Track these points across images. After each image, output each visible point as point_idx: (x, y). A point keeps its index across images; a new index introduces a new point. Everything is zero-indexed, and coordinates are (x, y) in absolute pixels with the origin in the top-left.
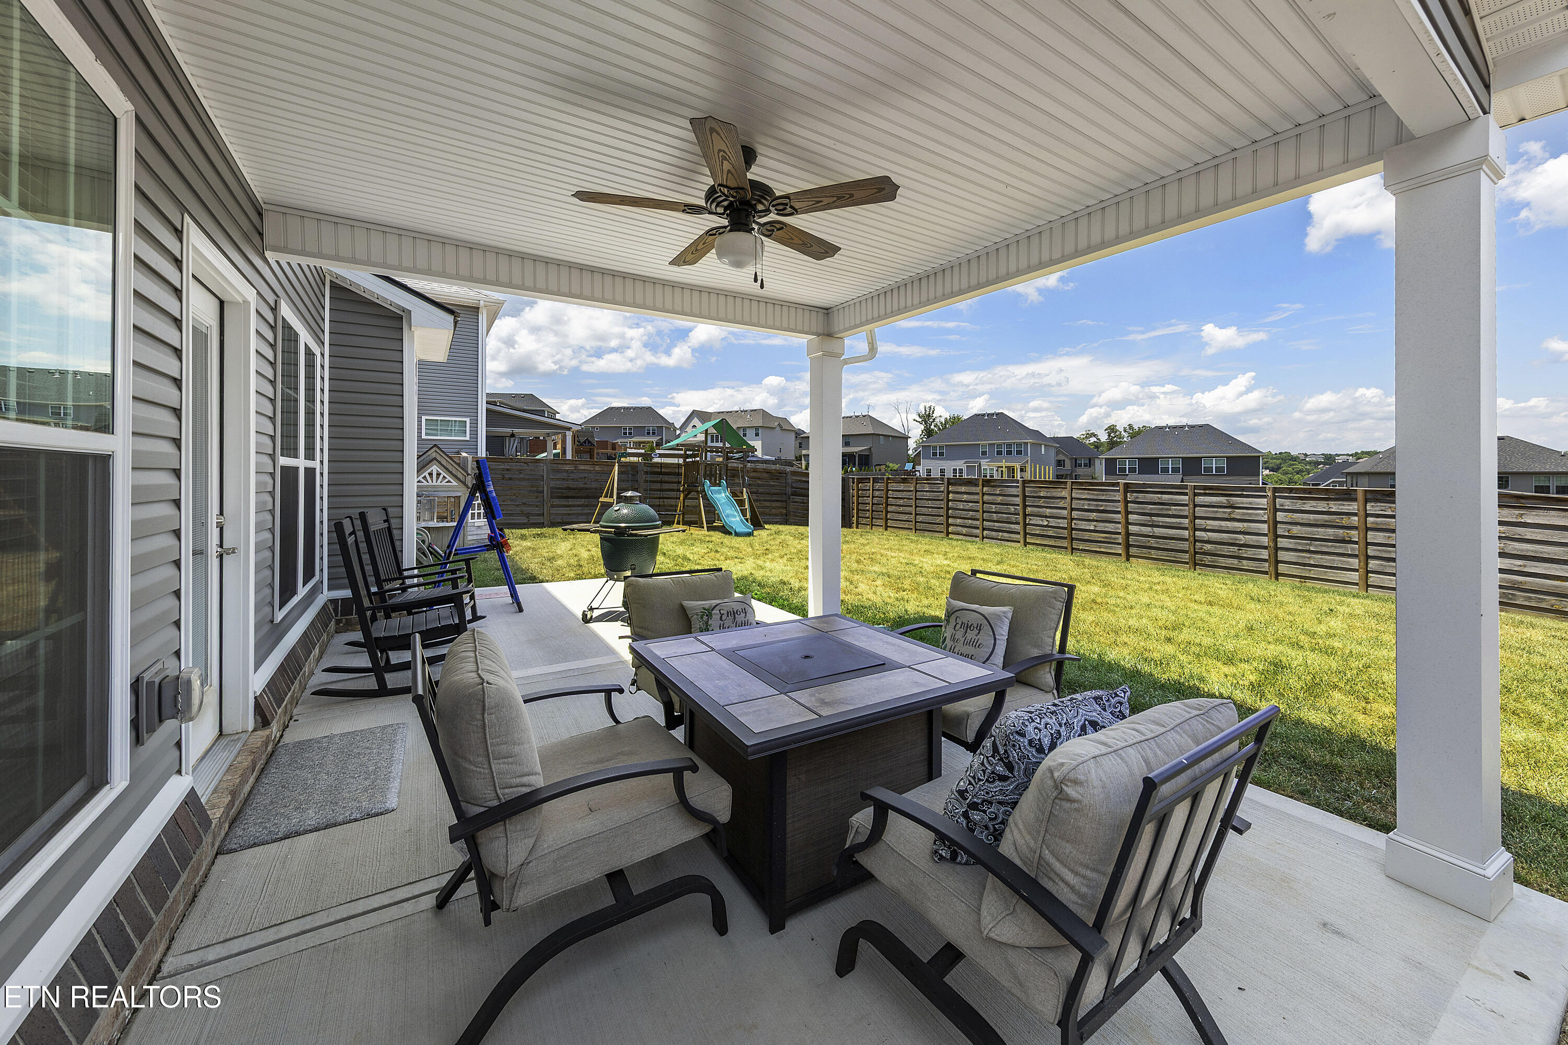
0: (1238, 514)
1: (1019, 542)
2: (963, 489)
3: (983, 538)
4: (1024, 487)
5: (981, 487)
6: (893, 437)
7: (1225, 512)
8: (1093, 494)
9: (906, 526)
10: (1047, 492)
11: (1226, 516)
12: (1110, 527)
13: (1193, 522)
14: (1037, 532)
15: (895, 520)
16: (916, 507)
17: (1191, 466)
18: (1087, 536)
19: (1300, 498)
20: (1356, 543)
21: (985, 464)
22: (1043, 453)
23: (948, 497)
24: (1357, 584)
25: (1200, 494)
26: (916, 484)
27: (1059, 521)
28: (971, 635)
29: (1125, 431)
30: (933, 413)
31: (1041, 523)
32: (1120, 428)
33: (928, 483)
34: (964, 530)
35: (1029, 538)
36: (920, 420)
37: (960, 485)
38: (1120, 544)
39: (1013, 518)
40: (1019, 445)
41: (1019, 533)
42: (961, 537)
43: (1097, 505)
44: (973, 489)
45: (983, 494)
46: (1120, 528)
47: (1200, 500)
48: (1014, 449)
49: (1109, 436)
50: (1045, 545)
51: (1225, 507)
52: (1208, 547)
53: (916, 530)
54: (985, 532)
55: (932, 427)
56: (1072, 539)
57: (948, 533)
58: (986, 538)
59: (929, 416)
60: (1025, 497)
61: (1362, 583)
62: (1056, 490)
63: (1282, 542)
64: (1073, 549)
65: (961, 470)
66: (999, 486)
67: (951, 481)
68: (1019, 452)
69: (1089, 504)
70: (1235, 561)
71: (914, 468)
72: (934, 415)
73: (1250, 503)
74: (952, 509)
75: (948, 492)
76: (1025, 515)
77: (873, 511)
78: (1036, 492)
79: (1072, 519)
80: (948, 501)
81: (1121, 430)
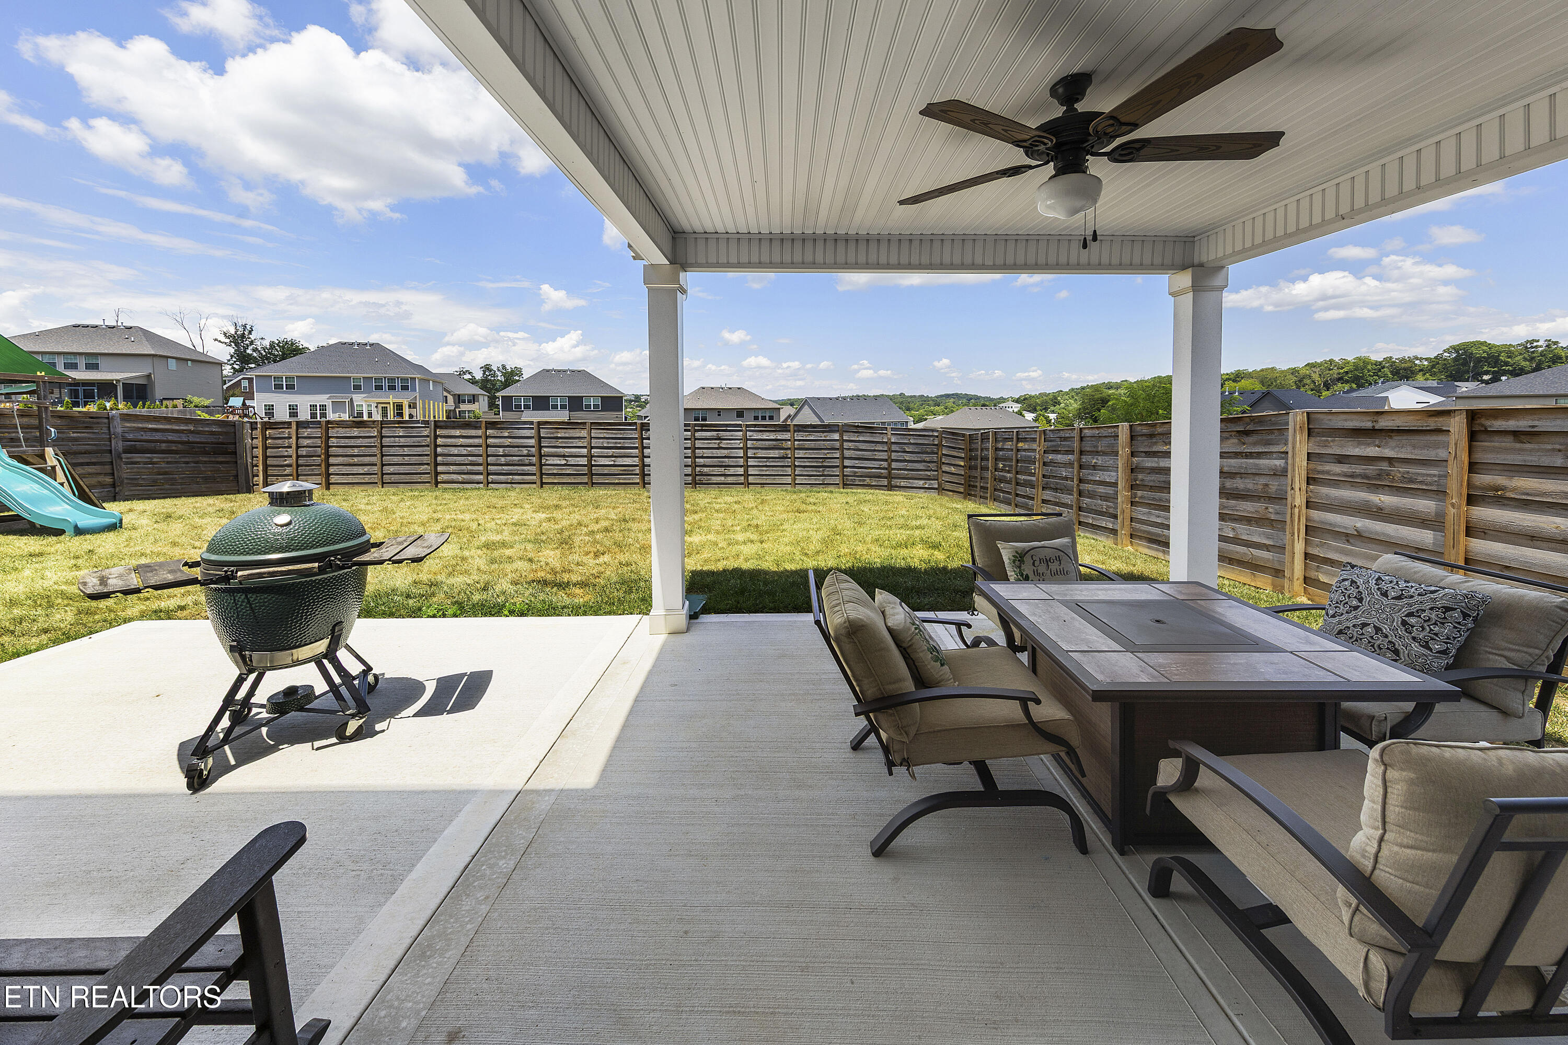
0: (724, 444)
1: (535, 483)
2: (458, 432)
3: (488, 483)
4: (539, 429)
5: (484, 430)
6: (193, 361)
7: (715, 443)
8: (612, 433)
9: (367, 480)
10: (565, 433)
11: (716, 446)
12: (628, 461)
13: (694, 452)
14: (555, 472)
15: (343, 474)
16: (382, 456)
17: (575, 403)
18: (606, 470)
19: (761, 431)
20: (790, 458)
21: (360, 400)
22: (431, 389)
23: (435, 442)
24: (790, 484)
25: (699, 431)
26: (382, 428)
27: (578, 459)
28: (1054, 566)
29: (498, 370)
30: (250, 332)
31: (559, 462)
32: (494, 368)
33: (402, 427)
34: (460, 478)
35: (545, 478)
36: (227, 341)
37: (454, 428)
38: (637, 474)
39: (526, 460)
40: (406, 380)
41: (535, 474)
42: (455, 486)
43: (616, 443)
44: (473, 432)
45: (487, 437)
46: (636, 461)
47: (698, 434)
48: (398, 384)
49: (484, 373)
50: (564, 483)
51: (716, 439)
52: (706, 470)
53: (383, 483)
54: (490, 477)
55: (249, 351)
56: (593, 474)
57: (437, 483)
58: (492, 483)
59: (243, 336)
60: (540, 438)
61: (793, 483)
62: (574, 431)
63: (751, 462)
64: (593, 483)
65: (323, 407)
66: (507, 428)
67: (439, 424)
68: (405, 388)
69: (608, 443)
70: (723, 478)
71: (244, 404)
72: (252, 337)
73: (732, 436)
74: (441, 455)
75: (436, 437)
76: (541, 456)
77: (298, 466)
78: (553, 433)
79: (592, 457)
80: (436, 446)
81: (495, 369)
